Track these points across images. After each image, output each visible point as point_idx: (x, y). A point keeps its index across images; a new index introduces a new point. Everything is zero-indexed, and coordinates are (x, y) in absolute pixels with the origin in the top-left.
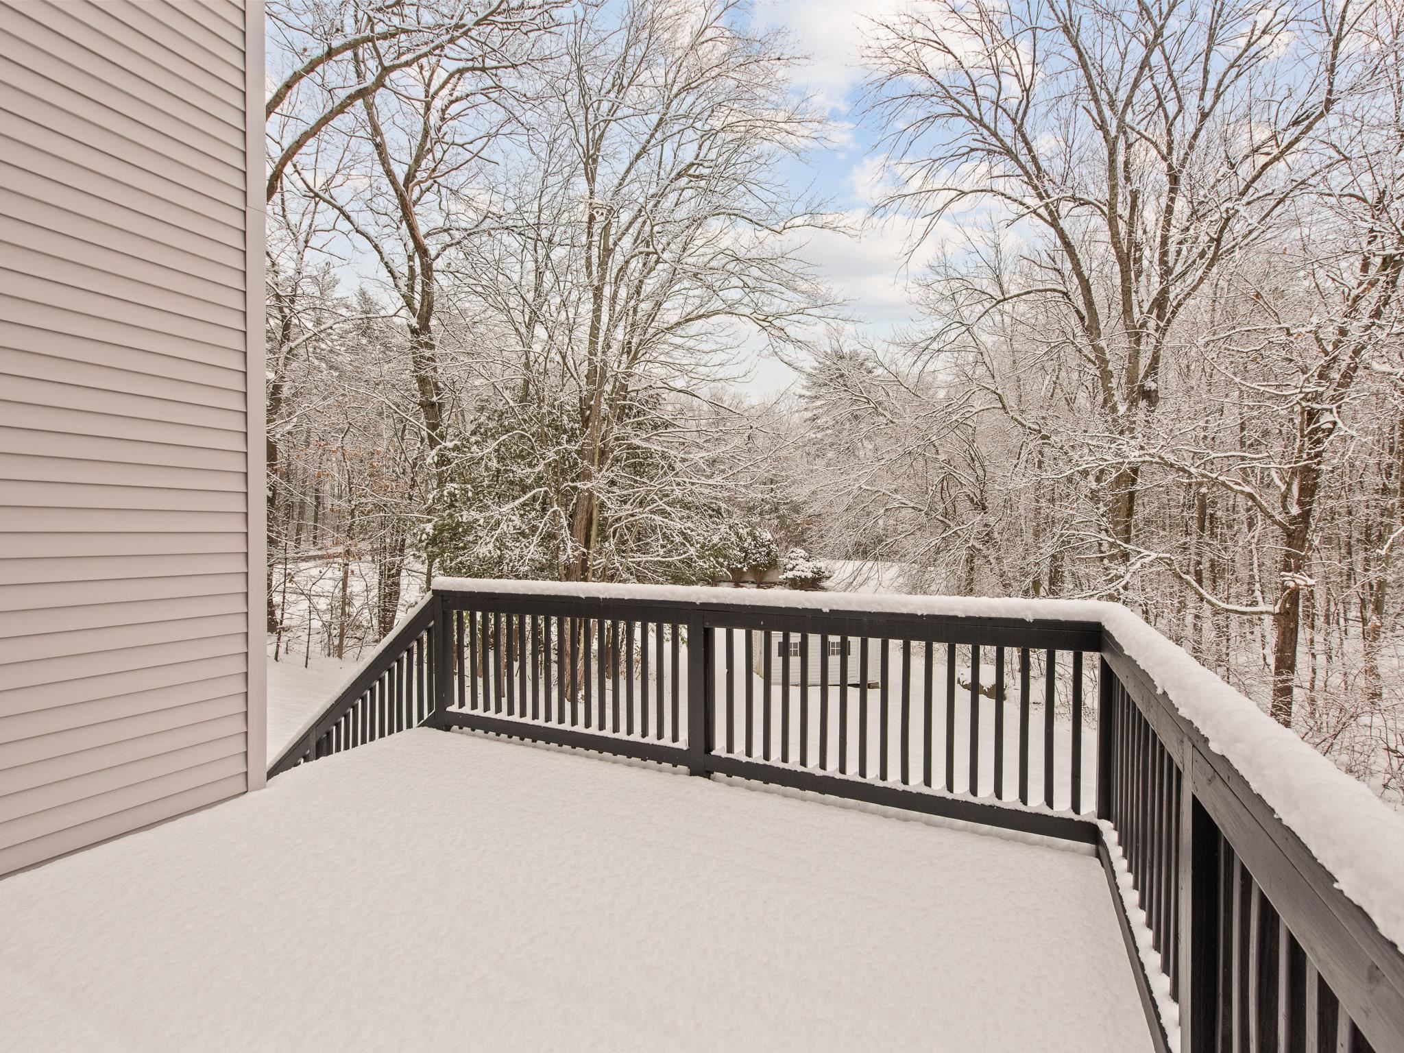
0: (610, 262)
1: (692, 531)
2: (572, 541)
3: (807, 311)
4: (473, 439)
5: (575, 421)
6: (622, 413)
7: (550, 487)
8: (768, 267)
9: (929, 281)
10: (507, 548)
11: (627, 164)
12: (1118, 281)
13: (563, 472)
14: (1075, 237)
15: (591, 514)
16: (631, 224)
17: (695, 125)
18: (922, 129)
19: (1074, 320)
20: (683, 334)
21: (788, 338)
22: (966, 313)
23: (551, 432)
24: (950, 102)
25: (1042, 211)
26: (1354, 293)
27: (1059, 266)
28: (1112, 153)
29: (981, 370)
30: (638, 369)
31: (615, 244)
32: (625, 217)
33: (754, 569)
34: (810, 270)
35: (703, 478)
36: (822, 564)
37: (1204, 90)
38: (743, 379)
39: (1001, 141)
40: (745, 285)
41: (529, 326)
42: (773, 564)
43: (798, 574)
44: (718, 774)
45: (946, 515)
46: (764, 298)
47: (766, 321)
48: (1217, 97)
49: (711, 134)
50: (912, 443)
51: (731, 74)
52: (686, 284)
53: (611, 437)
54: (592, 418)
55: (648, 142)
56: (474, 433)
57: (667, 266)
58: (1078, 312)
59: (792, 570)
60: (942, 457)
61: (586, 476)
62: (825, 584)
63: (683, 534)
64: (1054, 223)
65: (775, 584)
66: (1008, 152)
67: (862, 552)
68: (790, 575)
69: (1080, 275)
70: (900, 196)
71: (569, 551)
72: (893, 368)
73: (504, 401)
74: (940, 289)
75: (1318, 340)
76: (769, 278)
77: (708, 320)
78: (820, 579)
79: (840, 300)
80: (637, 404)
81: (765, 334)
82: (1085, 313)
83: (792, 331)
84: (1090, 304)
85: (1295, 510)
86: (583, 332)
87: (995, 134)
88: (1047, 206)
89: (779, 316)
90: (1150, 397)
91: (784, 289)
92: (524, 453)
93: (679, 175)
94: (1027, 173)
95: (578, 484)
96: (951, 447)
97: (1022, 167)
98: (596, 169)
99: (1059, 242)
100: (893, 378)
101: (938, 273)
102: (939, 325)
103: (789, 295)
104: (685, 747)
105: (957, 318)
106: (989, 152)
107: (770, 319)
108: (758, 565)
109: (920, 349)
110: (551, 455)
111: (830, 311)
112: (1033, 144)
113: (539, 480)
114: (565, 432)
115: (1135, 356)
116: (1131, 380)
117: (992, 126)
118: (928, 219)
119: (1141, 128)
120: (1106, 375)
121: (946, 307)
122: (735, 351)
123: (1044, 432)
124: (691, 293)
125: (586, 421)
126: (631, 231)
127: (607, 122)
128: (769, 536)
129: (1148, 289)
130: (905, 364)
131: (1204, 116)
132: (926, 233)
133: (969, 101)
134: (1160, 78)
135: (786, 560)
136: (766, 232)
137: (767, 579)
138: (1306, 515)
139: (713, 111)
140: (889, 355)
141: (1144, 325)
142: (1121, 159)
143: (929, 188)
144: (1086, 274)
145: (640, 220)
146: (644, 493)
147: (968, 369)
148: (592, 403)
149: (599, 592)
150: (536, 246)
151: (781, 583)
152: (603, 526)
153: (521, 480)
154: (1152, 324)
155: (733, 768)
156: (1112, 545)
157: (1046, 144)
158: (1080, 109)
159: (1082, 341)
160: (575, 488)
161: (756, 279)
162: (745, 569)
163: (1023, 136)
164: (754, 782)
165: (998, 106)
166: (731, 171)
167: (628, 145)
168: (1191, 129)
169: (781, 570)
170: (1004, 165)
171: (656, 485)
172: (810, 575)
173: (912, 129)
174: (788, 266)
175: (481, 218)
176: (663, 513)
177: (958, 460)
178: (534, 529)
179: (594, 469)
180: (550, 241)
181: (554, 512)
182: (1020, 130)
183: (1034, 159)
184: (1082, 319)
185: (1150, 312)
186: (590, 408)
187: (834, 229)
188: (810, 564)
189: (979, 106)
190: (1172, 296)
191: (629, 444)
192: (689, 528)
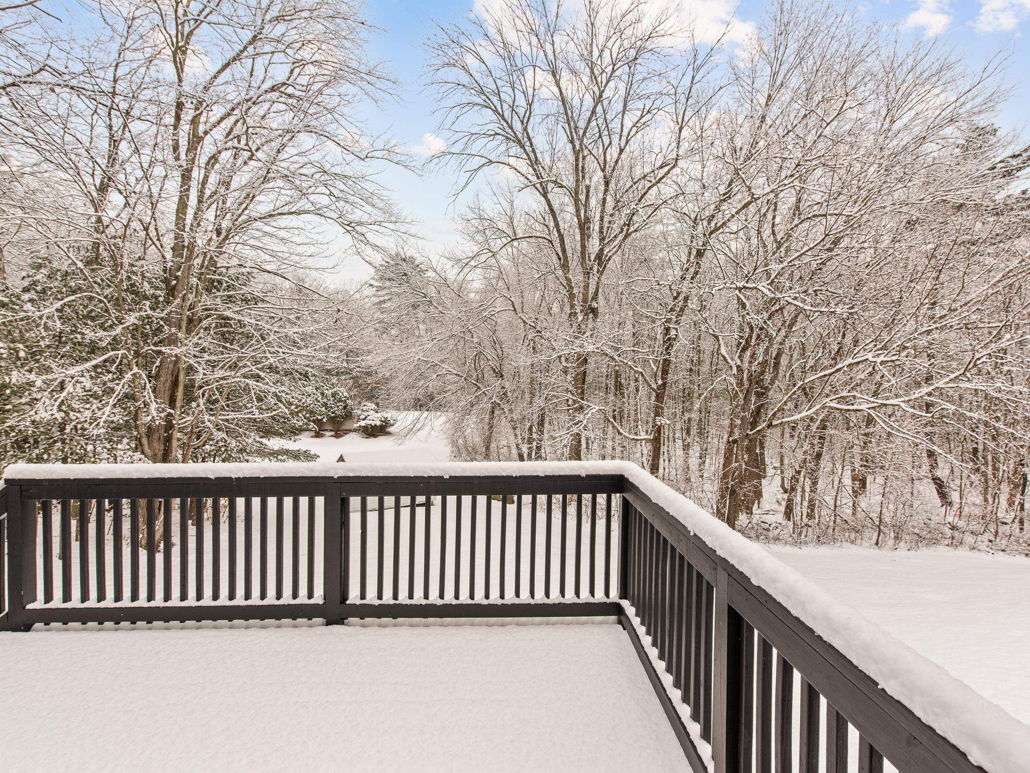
0: (199, 149)
1: (287, 394)
2: (157, 403)
3: (383, 224)
4: (26, 297)
5: (157, 288)
6: (211, 286)
7: (129, 350)
8: (350, 183)
9: (470, 218)
10: (73, 410)
11: (219, 66)
12: (578, 238)
13: (145, 336)
14: (556, 207)
15: (177, 376)
16: (222, 119)
17: (287, 50)
18: (464, 110)
19: (555, 257)
20: (274, 224)
21: (368, 243)
22: (492, 244)
23: (129, 297)
24: (484, 97)
25: (538, 186)
26: (685, 266)
27: (547, 223)
28: (577, 160)
29: (501, 283)
30: (229, 248)
31: (206, 133)
32: (218, 111)
33: (333, 420)
34: (384, 193)
35: (295, 349)
36: (390, 414)
37: (621, 136)
38: (332, 271)
39: (515, 133)
40: (331, 194)
41: (103, 189)
42: (348, 416)
43: (369, 422)
44: (351, 619)
45: (477, 380)
46: (348, 207)
47: (350, 227)
48: (627, 142)
49: (301, 63)
50: (457, 329)
51: (321, 21)
52: (280, 183)
53: (199, 308)
54: (179, 288)
55: (242, 52)
56: (26, 290)
57: (260, 164)
58: (557, 254)
59: (364, 419)
60: (476, 340)
61: (172, 341)
62: (390, 429)
63: (276, 395)
64: (545, 195)
65: (350, 431)
66: (519, 142)
67: (419, 405)
68: (363, 423)
69: (559, 231)
70: (449, 153)
71: (154, 413)
72: (443, 275)
73: (70, 261)
74: (476, 225)
75: (671, 289)
76: (352, 193)
77: (299, 217)
78: (386, 426)
79: (408, 220)
80: (226, 279)
81: (348, 236)
82: (561, 255)
83: (371, 237)
84: (564, 250)
85: (660, 382)
86: (168, 207)
87: (511, 128)
88: (541, 183)
89: (360, 224)
90: (594, 311)
91: (364, 204)
92: (93, 314)
93: (273, 89)
94: (530, 159)
95: (163, 349)
96: (482, 334)
97: (527, 155)
98: (184, 60)
99: (547, 208)
100: (443, 281)
101: (474, 213)
102: (475, 249)
103: (369, 208)
104: (321, 602)
105: (487, 247)
106: (507, 138)
107: (353, 225)
108: (336, 417)
109: (463, 264)
110: (132, 319)
111: (401, 227)
112: (533, 140)
113: (115, 343)
114: (146, 298)
115: (586, 287)
116: (585, 300)
117: (510, 122)
118: (468, 174)
119: (590, 147)
120: (572, 296)
121: (480, 238)
122: (325, 247)
123: (538, 328)
124: (283, 191)
125: (171, 291)
126: (223, 125)
127: (198, 22)
128: (346, 394)
129: (594, 245)
130: (452, 274)
131: (621, 151)
132: (467, 184)
133: (495, 99)
134: (600, 121)
135: (359, 412)
136: (353, 157)
137: (344, 427)
138: (664, 384)
139: (303, 45)
140: (440, 264)
141: (591, 269)
142: (580, 164)
143: (468, 152)
144: (562, 231)
145: (232, 119)
146: (235, 359)
147: (494, 281)
148: (179, 274)
149: (231, 472)
150: (110, 114)
151: (355, 430)
152: (190, 387)
153: (92, 341)
154: (595, 268)
155: (365, 612)
156: (574, 401)
157: (540, 142)
158: (560, 127)
159: (560, 273)
160: (159, 353)
161: (342, 191)
162: (324, 420)
163: (528, 134)
164: (384, 620)
165: (513, 110)
166: (319, 99)
167: (220, 49)
168: (615, 156)
169: (355, 420)
170: (515, 149)
171: (248, 352)
172: (378, 423)
173: (458, 108)
174: (367, 185)
175: (36, 69)
176: (258, 378)
177: (486, 343)
178: (110, 391)
179: (180, 335)
180: (128, 113)
181: (134, 375)
182: (525, 129)
183: (534, 151)
184: (560, 259)
185: (595, 261)
186: (177, 278)
187: (406, 166)
188: (379, 415)
189: (502, 106)
190: (605, 253)
191: (220, 315)
192: (283, 391)
